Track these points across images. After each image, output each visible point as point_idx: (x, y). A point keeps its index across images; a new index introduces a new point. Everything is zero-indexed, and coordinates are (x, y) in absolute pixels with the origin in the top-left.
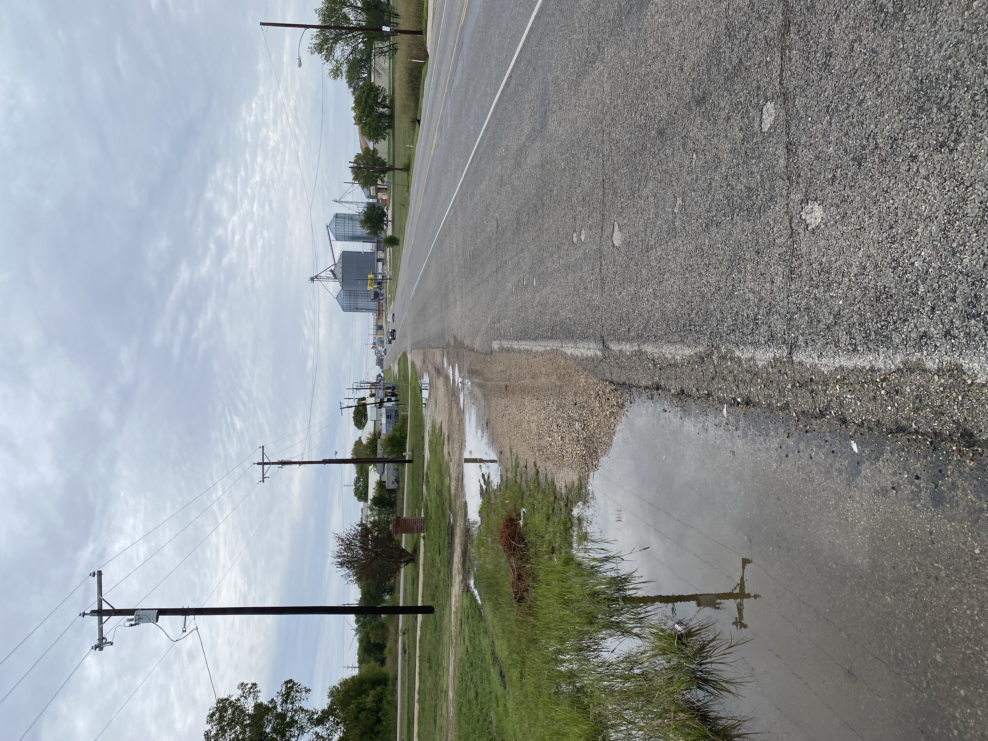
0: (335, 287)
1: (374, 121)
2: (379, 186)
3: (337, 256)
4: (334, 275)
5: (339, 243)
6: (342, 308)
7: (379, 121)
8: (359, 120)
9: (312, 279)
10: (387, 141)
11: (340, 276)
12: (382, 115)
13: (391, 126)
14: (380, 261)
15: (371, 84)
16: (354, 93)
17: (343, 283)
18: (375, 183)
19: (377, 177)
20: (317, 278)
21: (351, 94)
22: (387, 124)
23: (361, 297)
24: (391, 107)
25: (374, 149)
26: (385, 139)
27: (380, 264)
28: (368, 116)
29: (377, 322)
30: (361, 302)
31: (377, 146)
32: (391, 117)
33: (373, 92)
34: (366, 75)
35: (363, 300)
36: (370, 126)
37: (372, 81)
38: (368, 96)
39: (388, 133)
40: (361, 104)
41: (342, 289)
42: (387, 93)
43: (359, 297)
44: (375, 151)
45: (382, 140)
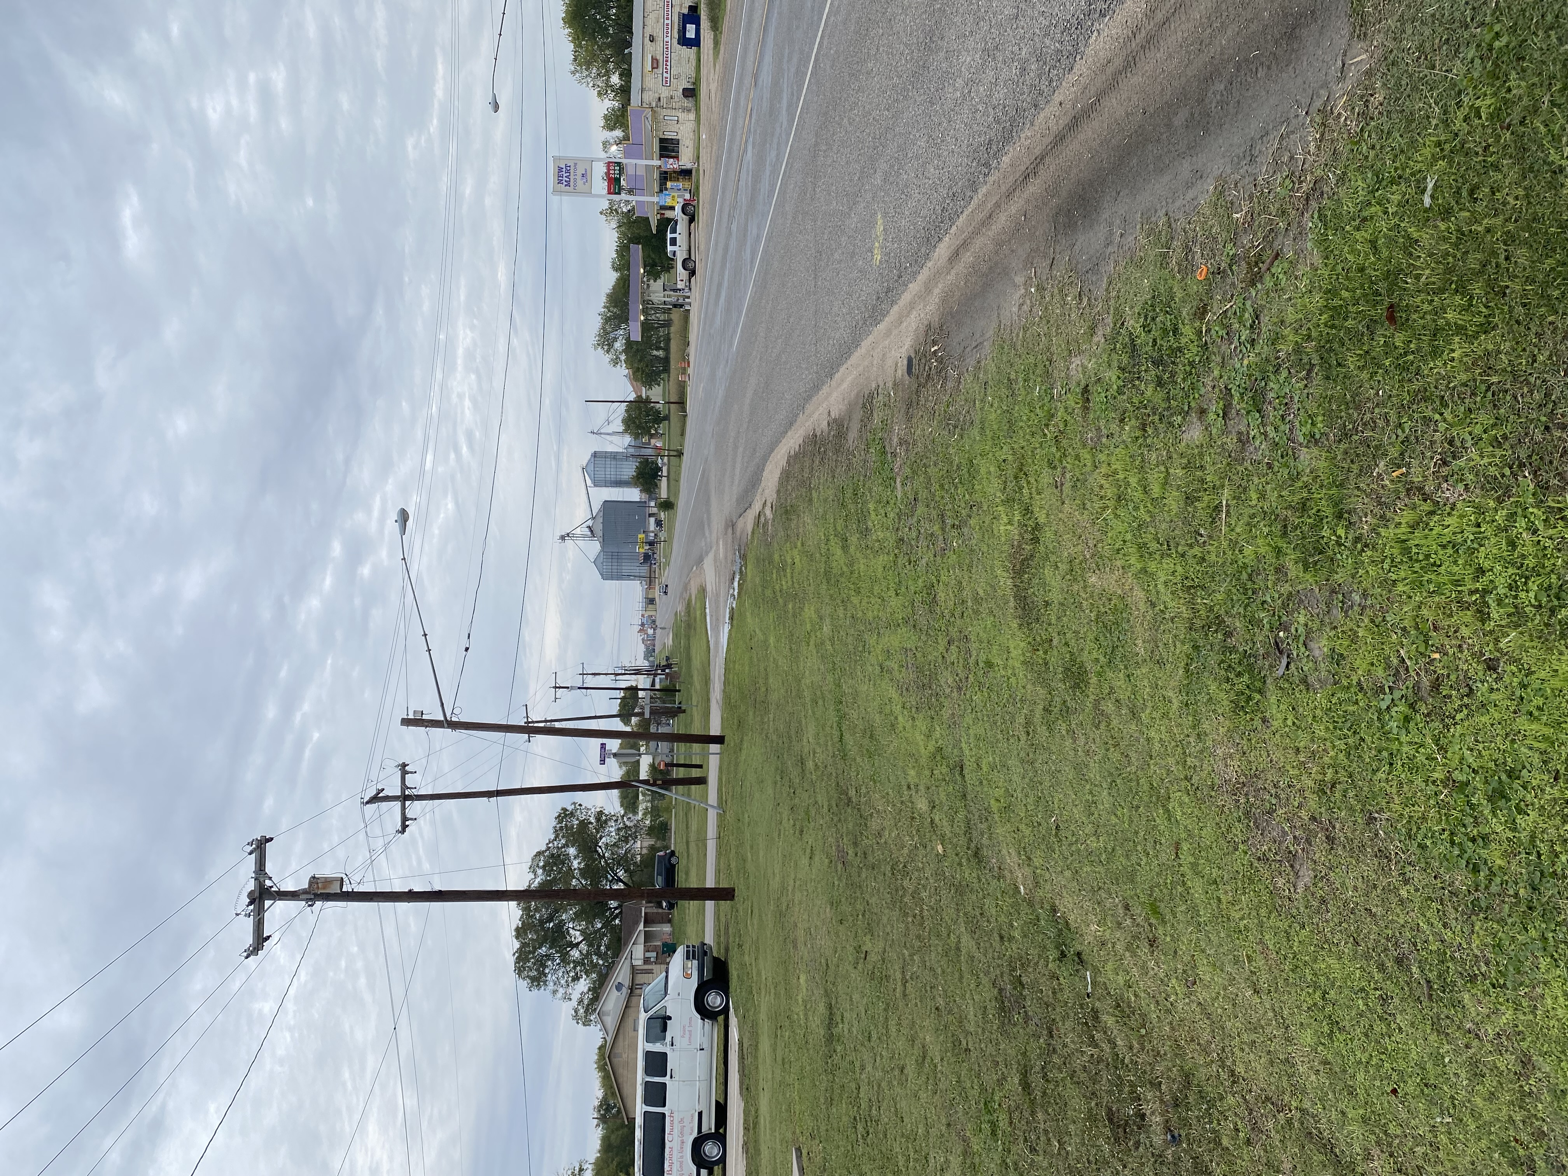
3: (596, 507)
4: (592, 531)
6: (601, 575)
9: (563, 538)
11: (599, 533)
19: (651, 427)
20: (568, 536)
22: (661, 368)
23: (627, 561)
29: (647, 593)
30: (626, 568)
31: (650, 393)
35: (629, 565)
36: (643, 371)
39: (662, 378)
41: (602, 551)
43: (623, 560)
44: (648, 398)
45: (656, 386)
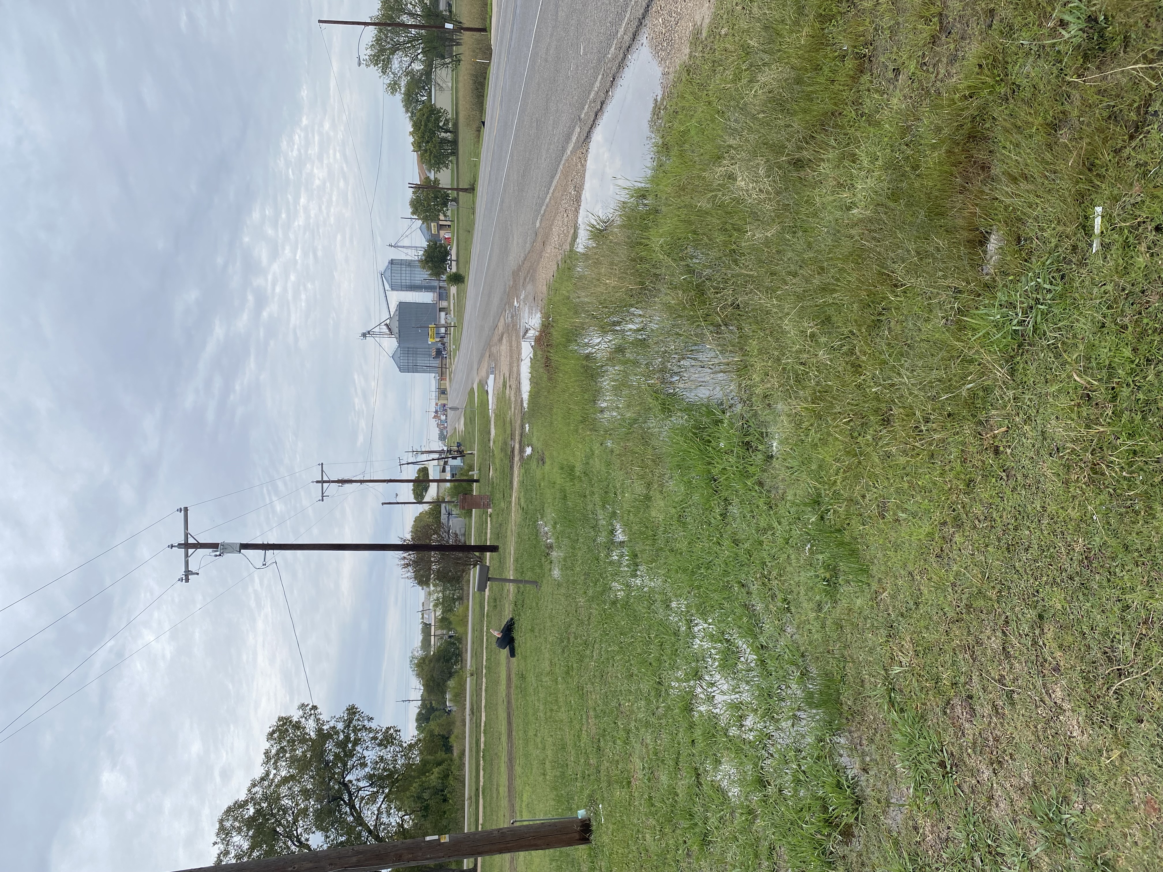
0: (391, 344)
1: (435, 147)
2: (441, 223)
3: (393, 308)
4: (390, 329)
5: (395, 293)
6: (399, 368)
7: (441, 148)
8: (418, 146)
9: (364, 335)
10: (449, 171)
11: (396, 330)
12: (444, 141)
13: (454, 153)
14: (443, 311)
15: (431, 106)
16: (411, 118)
17: (401, 338)
18: (436, 219)
19: (440, 211)
20: (369, 334)
21: (408, 119)
22: (449, 151)
23: (421, 356)
24: (455, 132)
25: (436, 179)
26: (447, 168)
27: (443, 314)
28: (428, 142)
29: (440, 384)
30: (421, 362)
31: (439, 176)
32: (455, 143)
33: (434, 114)
34: (426, 98)
35: (423, 359)
36: (431, 153)
37: (433, 102)
38: (428, 120)
39: (451, 161)
40: (420, 128)
41: (399, 346)
42: (450, 116)
43: (418, 356)
44: (436, 181)
45: (445, 169)
